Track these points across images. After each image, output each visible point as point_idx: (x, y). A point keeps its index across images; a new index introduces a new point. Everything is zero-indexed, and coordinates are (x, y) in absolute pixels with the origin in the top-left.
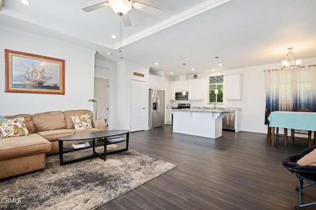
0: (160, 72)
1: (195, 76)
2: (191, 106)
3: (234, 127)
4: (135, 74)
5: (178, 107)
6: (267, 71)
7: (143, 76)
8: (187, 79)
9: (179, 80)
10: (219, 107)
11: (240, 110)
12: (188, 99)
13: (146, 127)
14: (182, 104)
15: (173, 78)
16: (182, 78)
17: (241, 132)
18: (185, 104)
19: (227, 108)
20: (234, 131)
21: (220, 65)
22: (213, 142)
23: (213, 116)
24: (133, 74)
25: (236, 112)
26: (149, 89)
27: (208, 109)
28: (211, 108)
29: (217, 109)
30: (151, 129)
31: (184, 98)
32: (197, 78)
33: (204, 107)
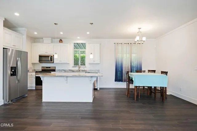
1: (61, 40)
2: (56, 69)
5: (42, 70)
6: (116, 44)
8: (52, 42)
9: (43, 42)
10: (83, 69)
12: (53, 63)
14: (47, 67)
16: (47, 40)
18: (50, 68)
19: (89, 70)
20: (97, 89)
21: (88, 33)
26: (4, 48)
27: (73, 71)
28: (75, 71)
29: (81, 71)
30: (8, 102)
31: (49, 61)
32: (62, 42)
33: (70, 70)
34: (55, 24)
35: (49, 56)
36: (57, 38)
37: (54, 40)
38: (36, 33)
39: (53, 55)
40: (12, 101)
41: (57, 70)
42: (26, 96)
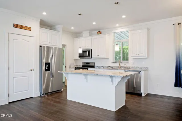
0: (57, 26)
1: (99, 31)
3: (140, 90)
4: (15, 26)
5: (83, 66)
6: (177, 25)
7: (29, 29)
8: (91, 35)
9: (82, 36)
10: (125, 66)
11: (147, 69)
12: (91, 58)
13: (36, 93)
14: (86, 63)
15: (76, 35)
16: (86, 34)
17: (148, 95)
18: (89, 63)
19: (133, 67)
20: (140, 95)
21: (124, 17)
22: (113, 116)
23: (112, 81)
24: (13, 25)
25: (143, 72)
26: (40, 46)
27: (113, 68)
28: (115, 68)
29: (122, 68)
30: (43, 94)
31: (87, 56)
32: (101, 34)
33: (109, 66)
34: (79, 14)
35: (87, 51)
36: (95, 30)
37: (93, 32)
38: (72, 28)
39: (91, 50)
40: (46, 94)
41: (96, 66)
42: (61, 91)
